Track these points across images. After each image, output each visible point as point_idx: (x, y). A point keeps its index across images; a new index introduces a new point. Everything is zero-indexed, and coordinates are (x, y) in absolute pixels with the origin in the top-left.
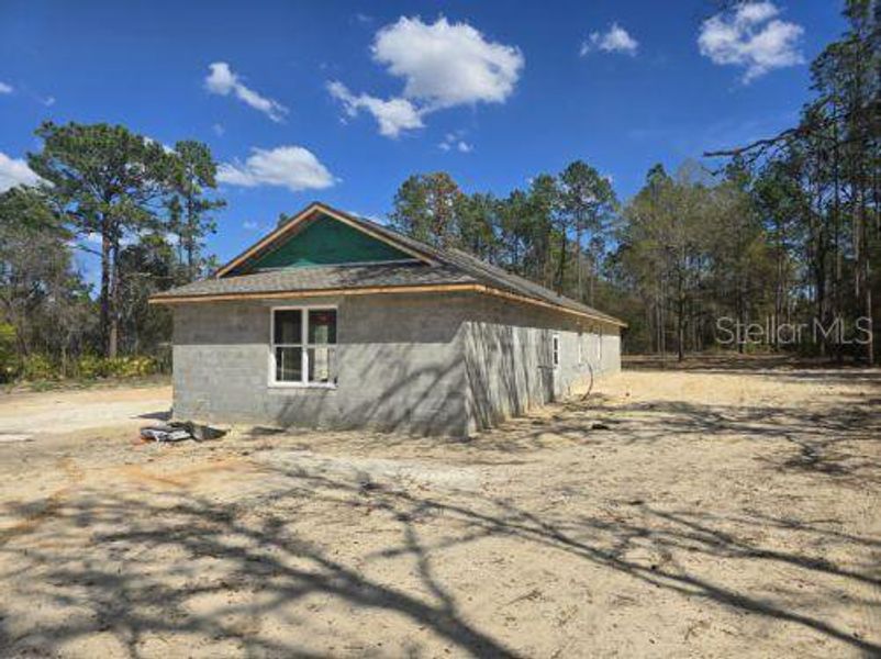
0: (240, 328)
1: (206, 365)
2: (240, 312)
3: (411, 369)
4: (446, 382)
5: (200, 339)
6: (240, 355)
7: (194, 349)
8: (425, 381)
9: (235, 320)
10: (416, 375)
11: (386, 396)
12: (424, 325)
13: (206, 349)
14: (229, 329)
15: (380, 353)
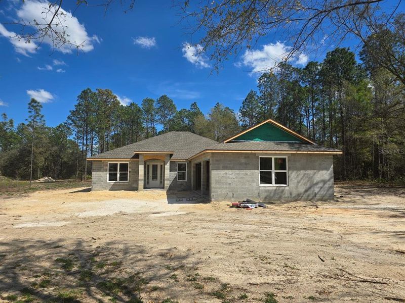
0: (246, 164)
1: (229, 178)
2: (245, 157)
3: (315, 182)
4: (327, 186)
5: (225, 168)
6: (247, 174)
7: (222, 172)
8: (320, 185)
9: (243, 160)
10: (317, 184)
11: (306, 191)
12: (320, 164)
13: (229, 172)
14: (241, 164)
15: (305, 174)
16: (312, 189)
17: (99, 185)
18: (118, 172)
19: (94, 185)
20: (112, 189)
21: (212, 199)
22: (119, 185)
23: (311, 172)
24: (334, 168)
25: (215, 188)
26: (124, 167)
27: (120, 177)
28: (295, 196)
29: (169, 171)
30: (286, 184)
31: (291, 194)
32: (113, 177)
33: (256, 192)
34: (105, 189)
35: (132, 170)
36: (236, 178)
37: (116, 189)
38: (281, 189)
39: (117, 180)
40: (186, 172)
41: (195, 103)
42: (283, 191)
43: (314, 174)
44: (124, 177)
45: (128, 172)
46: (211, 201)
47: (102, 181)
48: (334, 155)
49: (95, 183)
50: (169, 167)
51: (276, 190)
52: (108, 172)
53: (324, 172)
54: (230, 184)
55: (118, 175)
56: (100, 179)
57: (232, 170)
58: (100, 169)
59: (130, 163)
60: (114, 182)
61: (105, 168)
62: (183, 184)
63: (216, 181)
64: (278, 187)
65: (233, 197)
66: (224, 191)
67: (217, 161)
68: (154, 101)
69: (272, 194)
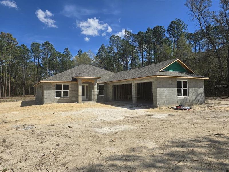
0: (172, 84)
1: (165, 92)
2: (172, 81)
3: (198, 94)
4: (202, 96)
5: (163, 87)
6: (172, 90)
7: (162, 89)
8: (200, 96)
9: (171, 82)
11: (195, 99)
12: (200, 85)
14: (170, 84)
15: (195, 90)
16: (197, 98)
17: (49, 100)
18: (62, 91)
19: (45, 100)
20: (58, 103)
21: (158, 106)
22: (63, 99)
23: (196, 89)
24: (204, 86)
25: (159, 99)
26: (66, 87)
27: (63, 94)
28: (191, 102)
29: (97, 89)
30: (187, 95)
31: (190, 101)
32: (58, 94)
33: (176, 100)
34: (54, 102)
35: (71, 89)
36: (168, 92)
37: (61, 102)
38: (186, 98)
39: (61, 96)
40: (104, 90)
41: (67, 48)
42: (187, 99)
43: (198, 90)
44: (66, 94)
45: (69, 91)
46: (157, 107)
47: (51, 97)
48: (204, 80)
49: (46, 99)
50: (97, 87)
51: (184, 99)
52: (55, 91)
53: (201, 88)
54: (165, 96)
55: (62, 93)
56: (50, 95)
57: (166, 88)
58: (49, 89)
59: (70, 84)
60: (59, 97)
61: (53, 88)
62: (102, 98)
63: (159, 95)
64: (185, 97)
65: (167, 104)
66: (163, 101)
67: (159, 82)
68: (40, 45)
69: (183, 101)
